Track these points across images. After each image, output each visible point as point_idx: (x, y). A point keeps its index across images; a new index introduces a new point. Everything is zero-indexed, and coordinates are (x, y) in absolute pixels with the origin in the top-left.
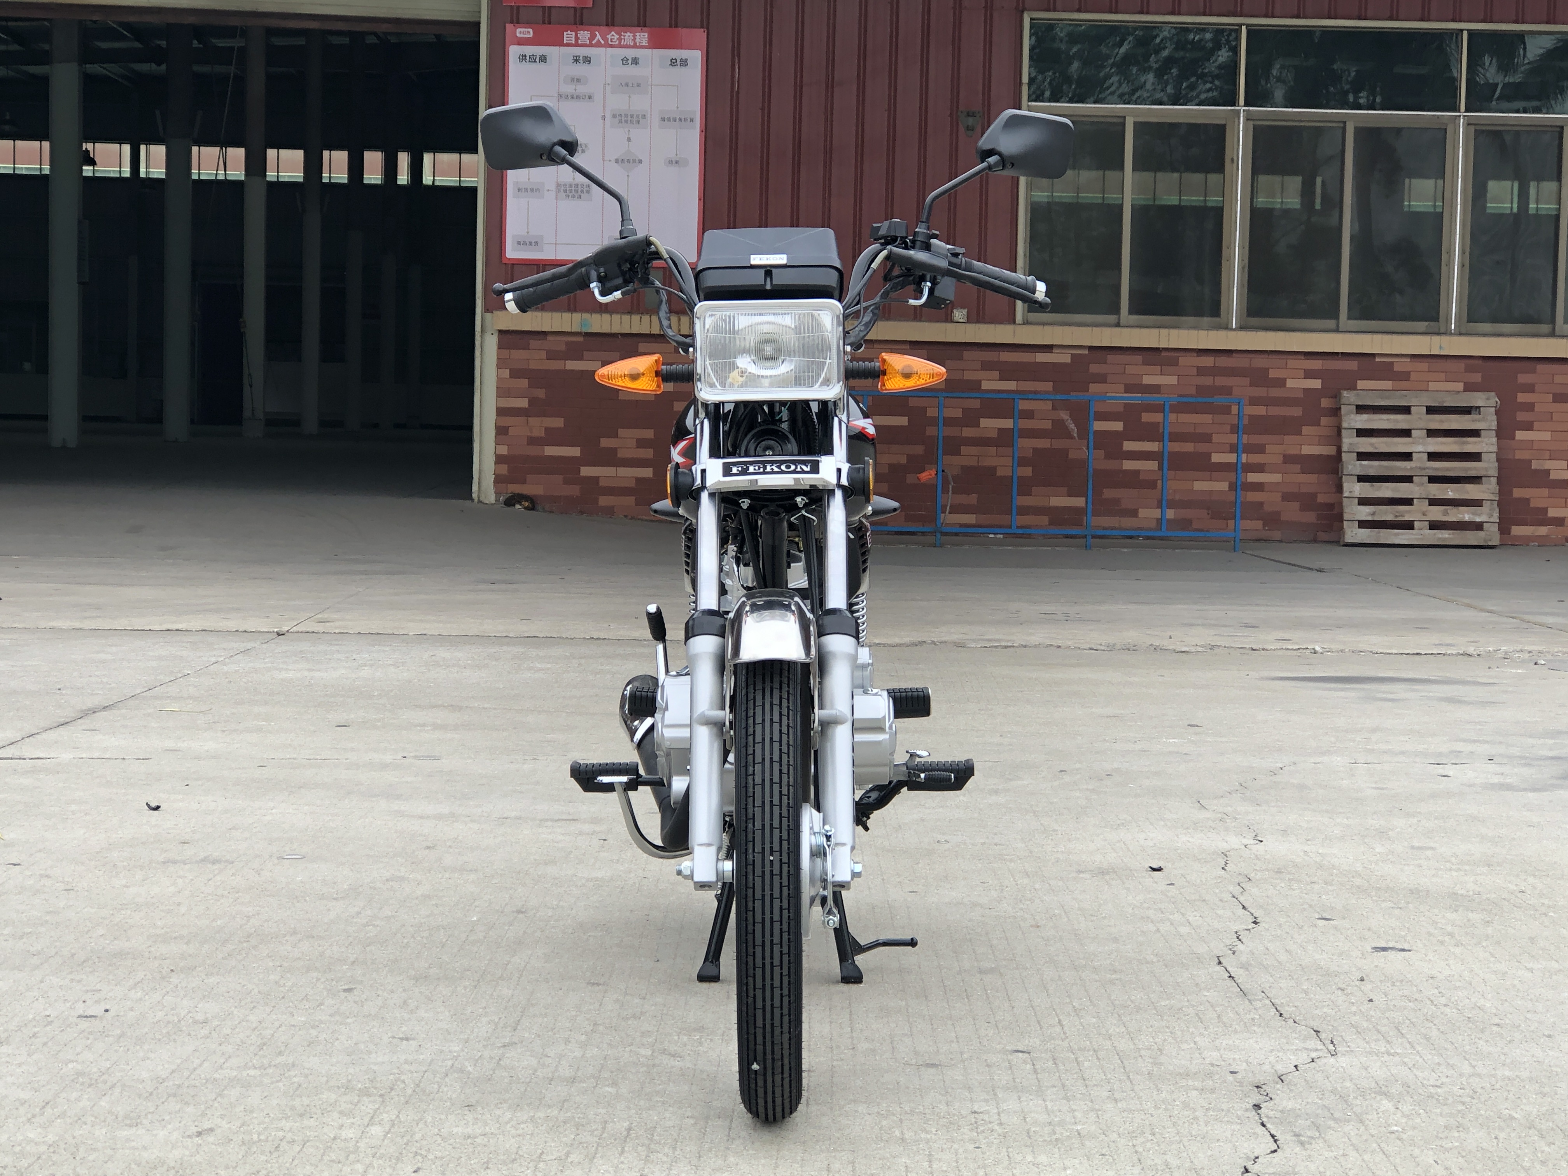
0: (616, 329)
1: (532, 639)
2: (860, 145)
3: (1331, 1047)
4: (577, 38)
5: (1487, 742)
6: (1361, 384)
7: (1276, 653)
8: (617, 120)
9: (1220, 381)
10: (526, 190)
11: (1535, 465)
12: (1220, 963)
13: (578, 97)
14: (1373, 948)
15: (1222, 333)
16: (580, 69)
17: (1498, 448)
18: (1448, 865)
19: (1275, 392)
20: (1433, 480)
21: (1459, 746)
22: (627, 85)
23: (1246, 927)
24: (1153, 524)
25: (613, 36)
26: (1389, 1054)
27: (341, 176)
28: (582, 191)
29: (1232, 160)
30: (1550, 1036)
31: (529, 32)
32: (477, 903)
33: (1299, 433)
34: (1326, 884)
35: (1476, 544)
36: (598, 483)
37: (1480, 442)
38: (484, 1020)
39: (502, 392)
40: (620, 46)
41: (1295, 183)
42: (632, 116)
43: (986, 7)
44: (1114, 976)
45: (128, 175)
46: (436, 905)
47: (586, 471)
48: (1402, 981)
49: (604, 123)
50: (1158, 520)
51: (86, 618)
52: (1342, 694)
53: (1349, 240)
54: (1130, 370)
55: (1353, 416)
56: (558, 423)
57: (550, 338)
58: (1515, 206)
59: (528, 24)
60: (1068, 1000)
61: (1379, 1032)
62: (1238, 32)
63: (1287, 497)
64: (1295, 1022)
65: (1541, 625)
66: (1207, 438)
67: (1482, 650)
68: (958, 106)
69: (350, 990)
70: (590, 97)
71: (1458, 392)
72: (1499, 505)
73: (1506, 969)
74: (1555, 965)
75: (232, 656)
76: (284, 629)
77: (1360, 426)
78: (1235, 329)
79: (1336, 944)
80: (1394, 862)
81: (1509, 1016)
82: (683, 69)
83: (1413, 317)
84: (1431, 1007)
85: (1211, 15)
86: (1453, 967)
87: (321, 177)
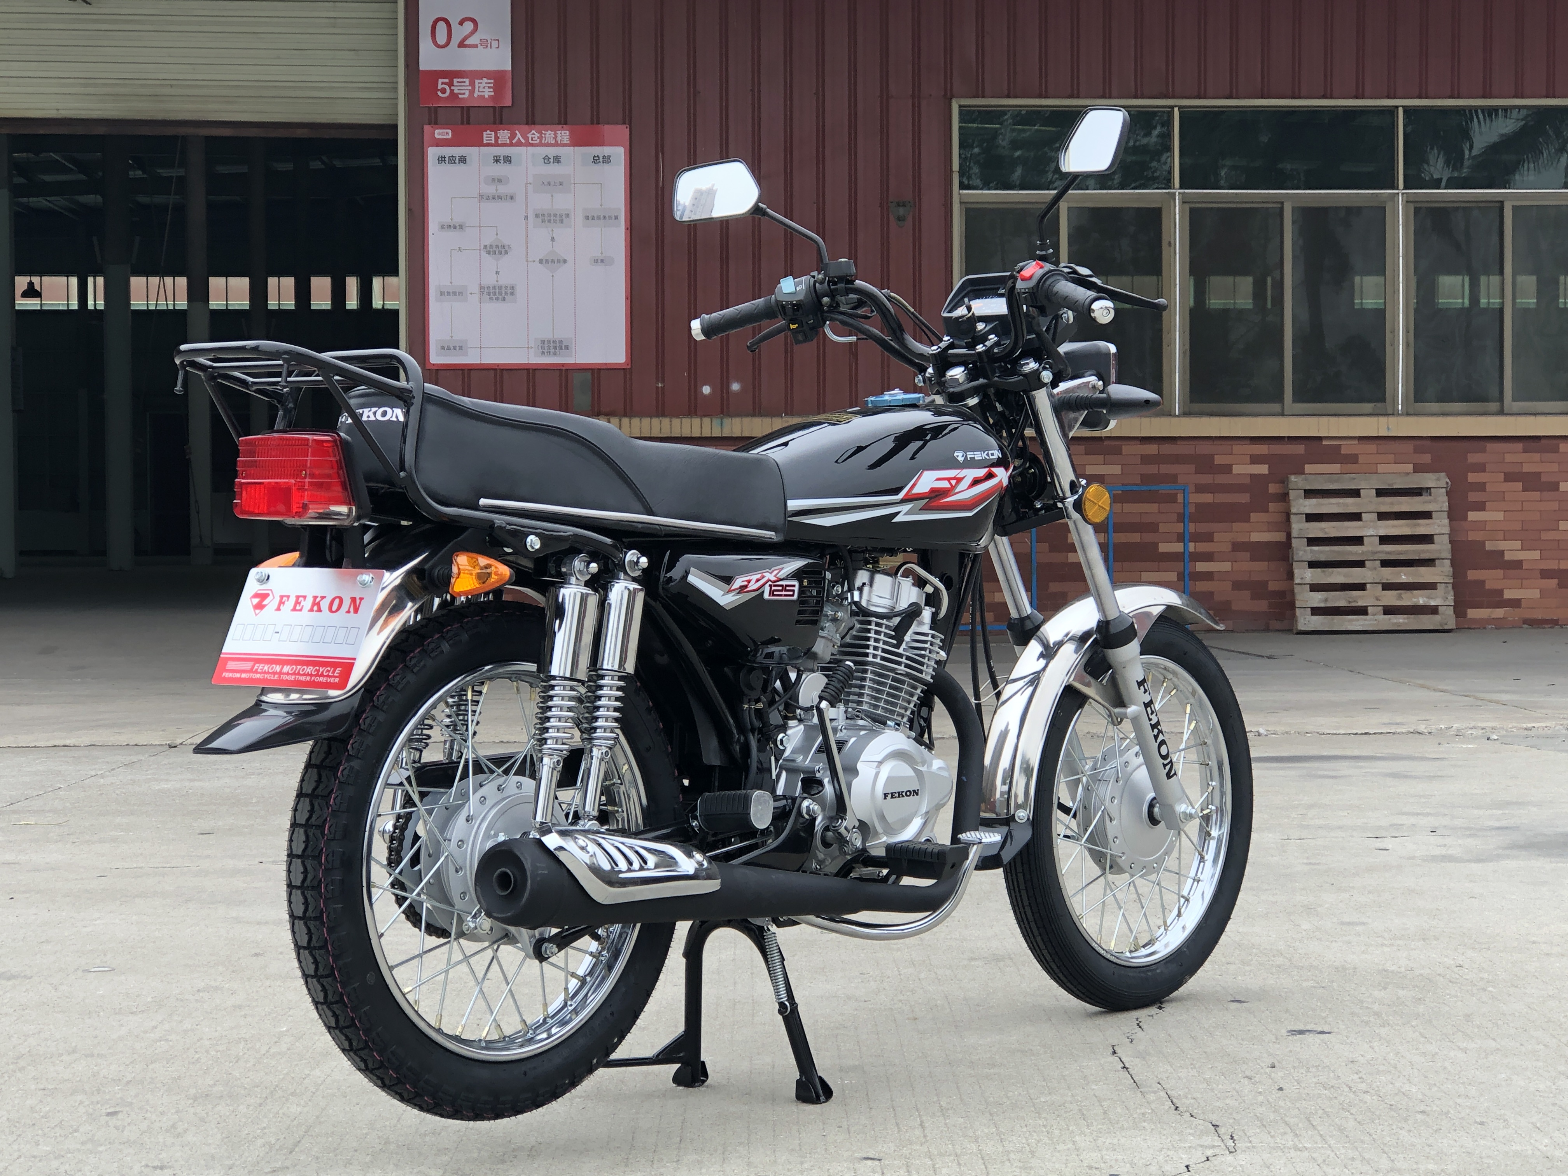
3: (1230, 1143)
4: (497, 138)
5: (1428, 814)
6: (1308, 468)
8: (540, 220)
9: (1166, 469)
10: (449, 293)
11: (1489, 546)
12: (1114, 1053)
13: (500, 197)
14: (1289, 1032)
15: (1165, 420)
16: (501, 169)
17: (1451, 530)
18: (1380, 940)
19: (1221, 479)
20: (1385, 563)
21: (1398, 820)
22: (549, 184)
23: (1149, 1013)
25: (534, 135)
26: (1297, 1149)
27: (289, 303)
28: (506, 293)
29: (1170, 243)
30: (1482, 1123)
31: (447, 133)
33: (1248, 520)
34: (1243, 964)
35: (1432, 628)
37: (1434, 524)
38: (260, 1142)
40: (540, 145)
41: (1246, 283)
42: (555, 215)
43: (913, 95)
44: (992, 1071)
45: (76, 308)
46: (245, 1016)
48: (1318, 1066)
49: (527, 223)
52: (1281, 773)
53: (1291, 320)
55: (1302, 501)
58: (1467, 301)
59: (446, 124)
60: (935, 1099)
61: (1287, 1124)
62: (1171, 114)
63: (1237, 585)
64: (1192, 1116)
65: (1497, 702)
66: (1153, 528)
67: (1433, 728)
68: (888, 196)
69: (114, 1113)
70: (512, 198)
71: (1408, 474)
72: (1453, 588)
73: (1437, 1050)
74: (1493, 1044)
75: (113, 769)
76: (179, 741)
77: (1308, 511)
78: (1178, 416)
79: (1248, 1028)
80: (1320, 939)
81: (1437, 1102)
82: (606, 166)
83: (1361, 399)
84: (1349, 1094)
85: (1143, 97)
86: (1377, 1050)
87: (267, 304)
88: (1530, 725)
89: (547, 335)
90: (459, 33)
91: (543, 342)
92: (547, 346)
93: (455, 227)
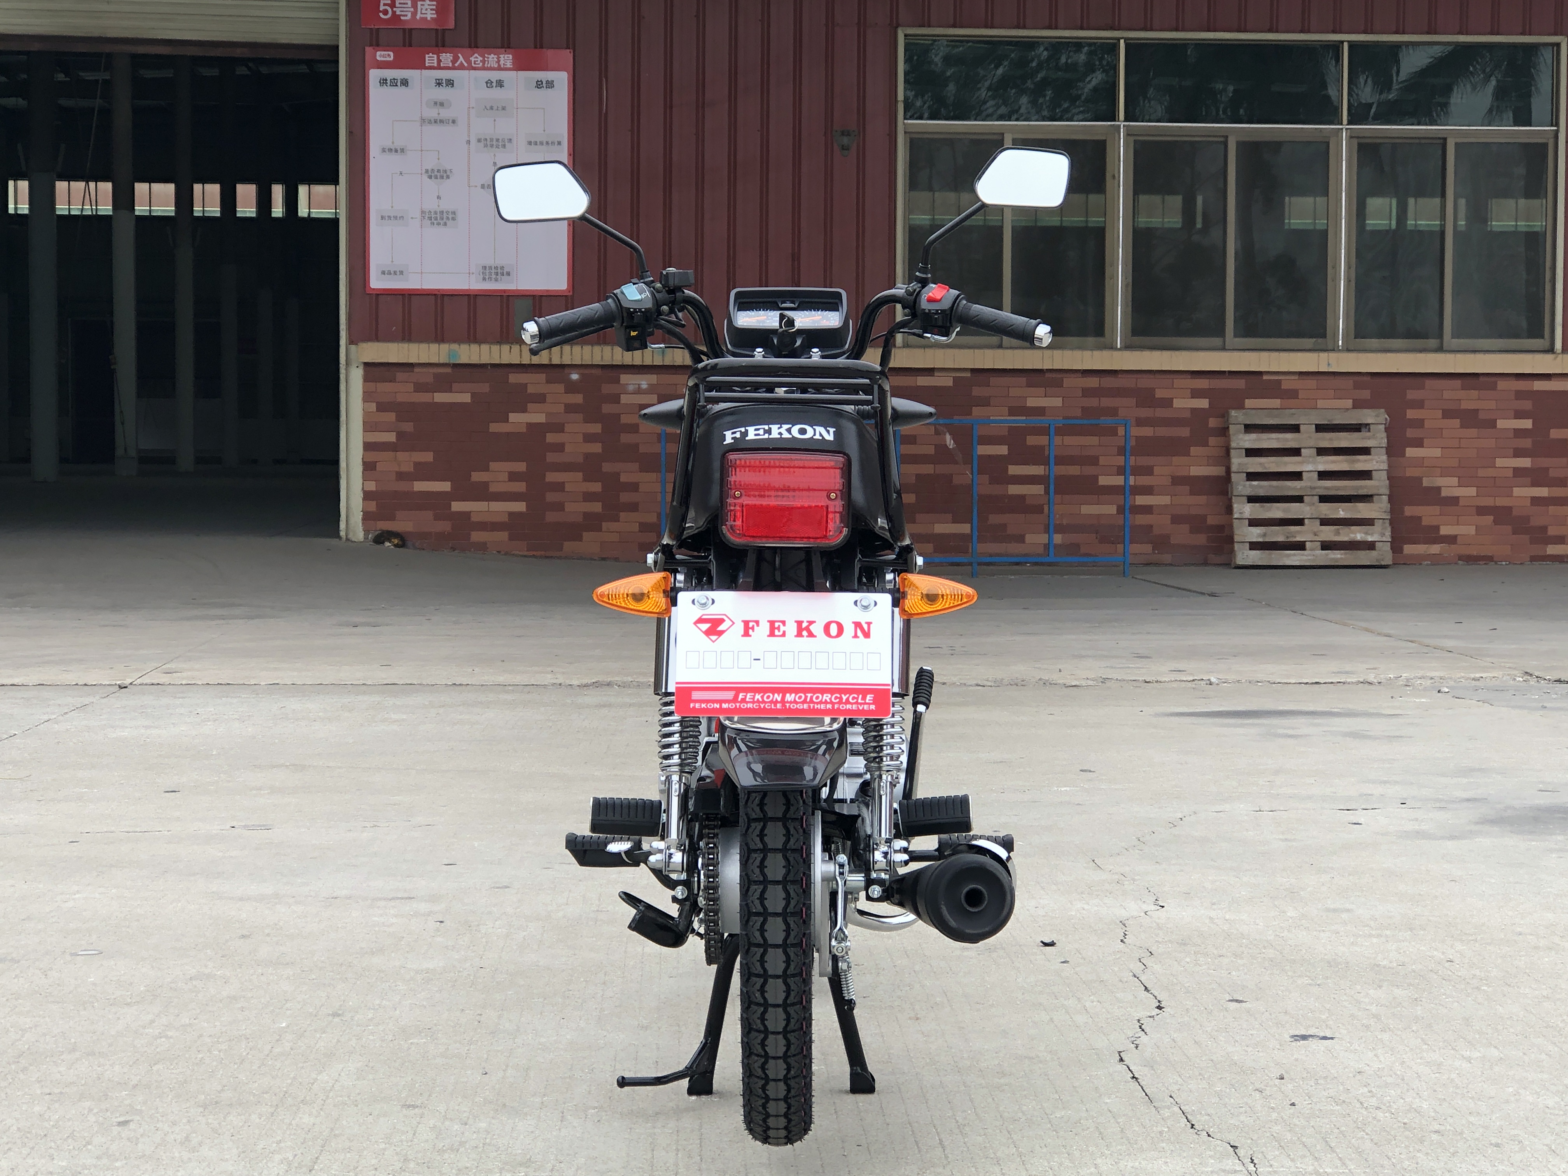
0: (485, 360)
1: (390, 686)
2: (733, 165)
3: (1251, 1167)
4: (439, 61)
5: (1396, 783)
6: (1248, 403)
7: (1170, 685)
8: (482, 144)
9: (1106, 402)
10: (389, 217)
11: (1426, 482)
12: (1121, 1060)
13: (441, 121)
14: (1292, 1037)
15: (1106, 353)
16: (443, 93)
17: (1389, 466)
18: (1367, 930)
19: (1161, 413)
20: (1324, 499)
21: (1369, 789)
22: (492, 108)
23: (1149, 1014)
24: (1041, 550)
25: (476, 58)
27: (214, 210)
28: (448, 218)
29: (1114, 177)
30: (1497, 1145)
31: (389, 55)
32: (288, 1005)
33: (1187, 454)
34: (1236, 956)
35: (1369, 564)
36: (469, 519)
37: (1372, 460)
39: (369, 426)
40: (484, 68)
42: (498, 140)
43: (859, 23)
44: (1002, 1081)
46: (242, 1009)
47: (457, 506)
48: (1326, 1078)
49: (469, 148)
50: (1045, 545)
53: (1233, 255)
54: (1013, 392)
55: (1241, 436)
56: (427, 457)
57: (416, 370)
59: (388, 47)
61: (1304, 1145)
62: (1116, 46)
63: (1177, 519)
64: (1209, 1136)
65: (1442, 649)
66: (1094, 461)
67: (1382, 677)
68: (832, 125)
69: (126, 1123)
70: (454, 122)
71: (1347, 410)
72: (1390, 524)
73: (1441, 1059)
74: (1495, 1053)
75: (66, 713)
76: (127, 681)
77: (1248, 445)
78: (1120, 349)
79: (1250, 1032)
80: (1307, 928)
81: (1450, 1120)
82: (549, 92)
83: (1299, 334)
84: (1361, 1111)
85: (1088, 29)
86: (1382, 1059)
87: (192, 211)
88: (1478, 675)
89: (490, 262)
91: (485, 267)
92: (488, 272)
93: (396, 151)
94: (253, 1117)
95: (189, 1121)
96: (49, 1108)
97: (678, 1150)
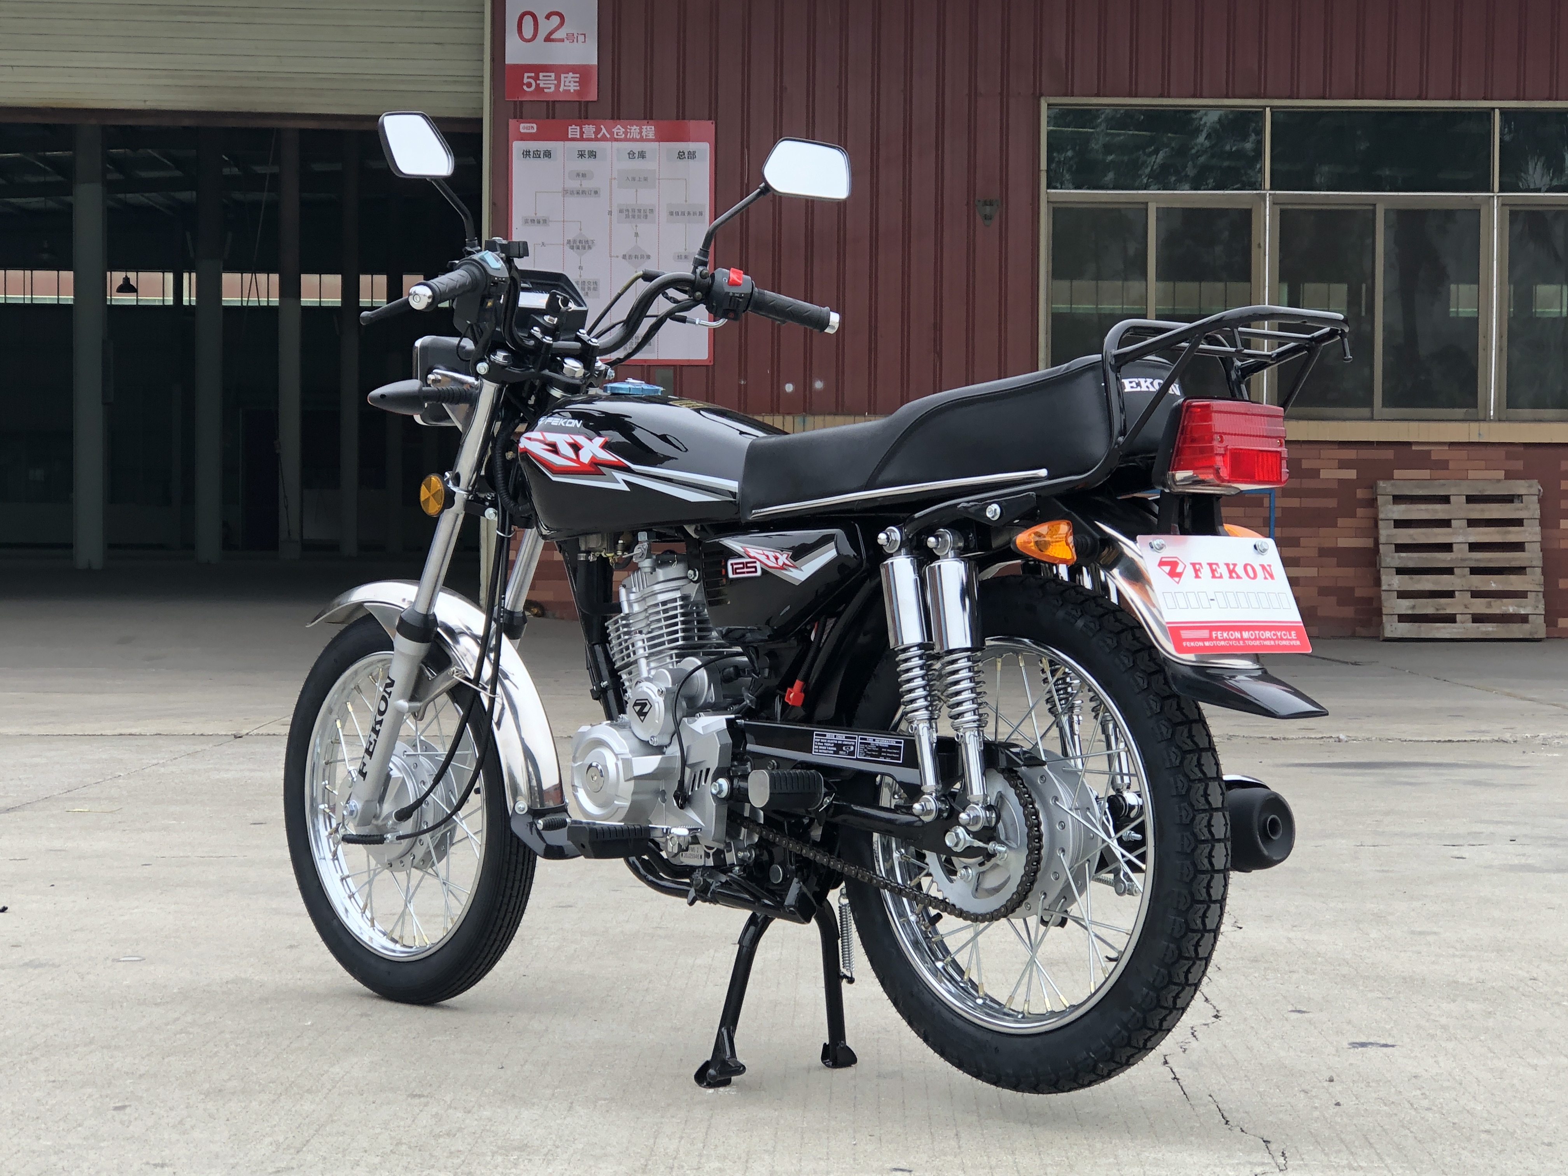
3: (1281, 1160)
4: (582, 133)
5: (1511, 823)
6: (1397, 473)
7: (1297, 742)
8: (624, 214)
12: (1166, 1062)
13: (583, 192)
14: (1350, 1044)
16: (586, 164)
17: (1542, 538)
18: (1451, 951)
19: (1308, 483)
20: (1474, 571)
21: (1477, 828)
22: (634, 179)
23: (1204, 1022)
25: (619, 130)
26: (1351, 1168)
27: (382, 301)
28: (589, 289)
29: (1259, 246)
30: (1550, 1144)
31: (532, 127)
33: (1335, 525)
34: (1307, 973)
35: (1521, 637)
37: (1525, 531)
38: (268, 1140)
40: (626, 140)
42: (639, 211)
43: (1001, 94)
45: (171, 303)
48: (1378, 1082)
49: (611, 219)
51: (37, 724)
52: (1359, 779)
53: (1381, 324)
55: (1390, 507)
59: (531, 119)
61: (1342, 1141)
62: (1262, 114)
63: (1324, 591)
64: (1243, 1131)
67: (1518, 737)
68: (975, 194)
69: (123, 1107)
70: (596, 192)
71: (1499, 481)
72: (1544, 597)
73: (1505, 1066)
75: (175, 759)
76: (244, 732)
77: (1397, 517)
79: (1307, 1039)
80: (1389, 949)
81: (1503, 1121)
82: (691, 162)
83: (1452, 404)
84: (1410, 1111)
85: (1234, 97)
86: (1442, 1064)
87: (359, 302)
90: (546, 26)
93: (539, 222)
94: (254, 1103)
95: (187, 1107)
96: (49, 1094)
97: (681, 1138)
